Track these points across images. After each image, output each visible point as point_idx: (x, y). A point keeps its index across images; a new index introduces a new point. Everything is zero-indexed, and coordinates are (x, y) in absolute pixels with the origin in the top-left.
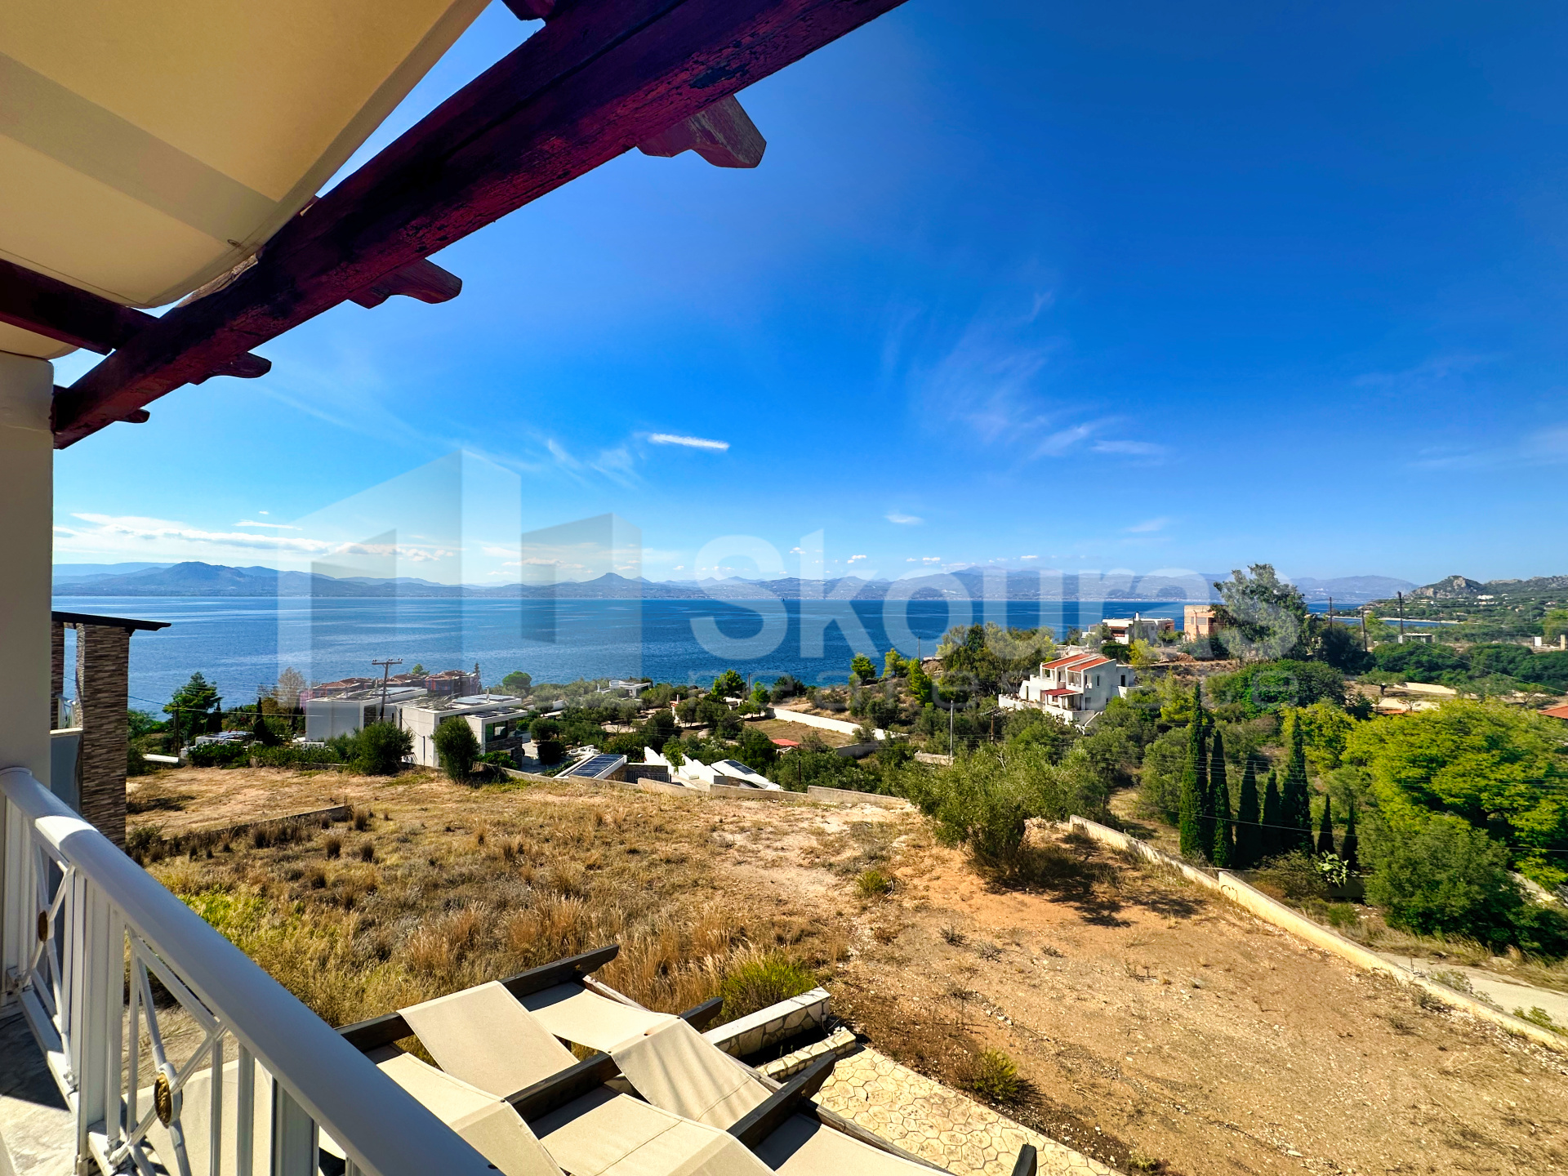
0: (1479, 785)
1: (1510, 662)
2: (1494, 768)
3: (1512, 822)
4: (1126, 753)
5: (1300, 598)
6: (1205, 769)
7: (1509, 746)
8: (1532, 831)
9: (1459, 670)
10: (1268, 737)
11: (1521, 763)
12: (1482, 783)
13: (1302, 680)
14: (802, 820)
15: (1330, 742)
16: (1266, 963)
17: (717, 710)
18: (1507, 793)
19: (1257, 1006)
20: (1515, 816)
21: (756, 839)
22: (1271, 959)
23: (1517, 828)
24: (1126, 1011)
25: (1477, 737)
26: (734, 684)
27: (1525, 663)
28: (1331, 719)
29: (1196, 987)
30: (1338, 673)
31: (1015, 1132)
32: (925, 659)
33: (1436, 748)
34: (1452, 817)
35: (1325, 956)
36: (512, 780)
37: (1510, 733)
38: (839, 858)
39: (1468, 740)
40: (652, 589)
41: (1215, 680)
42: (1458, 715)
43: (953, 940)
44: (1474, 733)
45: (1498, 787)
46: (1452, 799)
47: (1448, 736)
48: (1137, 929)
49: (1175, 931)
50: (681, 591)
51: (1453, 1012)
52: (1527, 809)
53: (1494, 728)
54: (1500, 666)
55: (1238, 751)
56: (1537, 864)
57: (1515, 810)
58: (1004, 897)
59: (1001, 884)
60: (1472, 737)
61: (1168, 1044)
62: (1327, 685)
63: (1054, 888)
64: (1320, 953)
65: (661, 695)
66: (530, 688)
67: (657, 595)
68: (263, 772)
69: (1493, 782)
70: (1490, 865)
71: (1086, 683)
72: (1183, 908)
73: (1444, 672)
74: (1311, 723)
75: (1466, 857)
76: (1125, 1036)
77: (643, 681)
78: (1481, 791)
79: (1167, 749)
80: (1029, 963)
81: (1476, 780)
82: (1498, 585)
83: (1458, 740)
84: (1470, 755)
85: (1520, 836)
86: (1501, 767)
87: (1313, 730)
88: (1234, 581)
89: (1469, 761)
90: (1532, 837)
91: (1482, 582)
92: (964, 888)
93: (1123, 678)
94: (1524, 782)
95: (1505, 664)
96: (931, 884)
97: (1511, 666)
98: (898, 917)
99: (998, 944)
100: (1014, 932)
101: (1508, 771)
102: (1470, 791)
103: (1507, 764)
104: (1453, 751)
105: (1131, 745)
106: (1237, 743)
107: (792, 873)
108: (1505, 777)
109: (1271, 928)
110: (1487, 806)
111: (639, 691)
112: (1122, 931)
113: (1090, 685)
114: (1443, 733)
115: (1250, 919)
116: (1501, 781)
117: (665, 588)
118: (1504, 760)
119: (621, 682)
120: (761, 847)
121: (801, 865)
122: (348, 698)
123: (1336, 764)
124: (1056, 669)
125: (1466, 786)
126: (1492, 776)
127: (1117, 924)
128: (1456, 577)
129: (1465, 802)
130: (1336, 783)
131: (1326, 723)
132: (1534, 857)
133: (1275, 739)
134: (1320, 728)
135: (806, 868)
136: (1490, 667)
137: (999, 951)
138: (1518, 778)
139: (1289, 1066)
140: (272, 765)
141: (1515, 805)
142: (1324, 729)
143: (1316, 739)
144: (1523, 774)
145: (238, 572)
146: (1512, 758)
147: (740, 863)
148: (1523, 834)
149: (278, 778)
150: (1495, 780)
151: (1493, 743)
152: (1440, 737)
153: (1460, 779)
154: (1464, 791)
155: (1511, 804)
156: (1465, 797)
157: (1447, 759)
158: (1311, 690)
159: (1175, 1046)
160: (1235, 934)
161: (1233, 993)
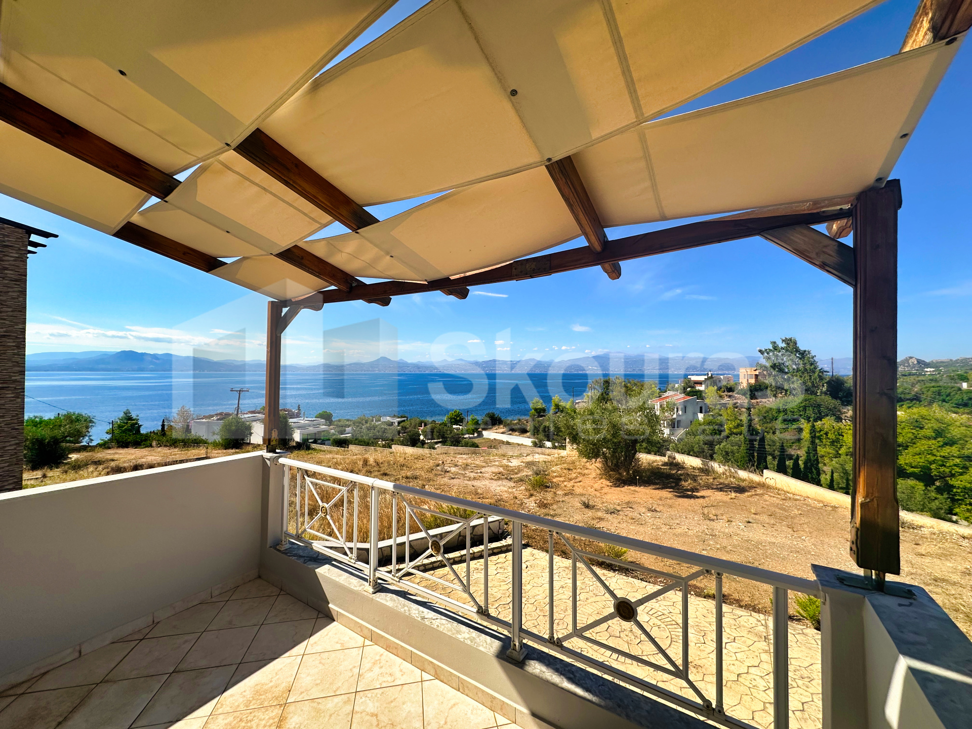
0: (930, 460)
1: (947, 396)
2: (939, 449)
3: (951, 482)
4: (703, 452)
5: (813, 358)
6: (753, 453)
7: (949, 435)
8: (965, 488)
9: (915, 401)
10: (793, 443)
11: (957, 446)
12: (932, 458)
13: (815, 407)
14: (495, 461)
15: (833, 443)
16: (796, 512)
17: (447, 430)
18: (948, 465)
19: (790, 530)
20: (953, 479)
21: (465, 469)
22: (798, 510)
23: (955, 487)
24: (702, 533)
25: (928, 431)
26: (458, 418)
27: (957, 396)
28: (834, 428)
29: (749, 522)
30: (837, 402)
31: (627, 581)
32: (577, 401)
33: (902, 438)
34: (913, 482)
35: (835, 508)
36: (314, 449)
37: (949, 428)
38: (516, 476)
39: (922, 433)
40: (408, 367)
41: (759, 410)
42: (916, 417)
43: (587, 506)
44: (926, 427)
45: (942, 461)
46: (912, 469)
47: (909, 430)
48: (710, 500)
49: (734, 500)
50: (427, 367)
51: (922, 529)
52: (961, 474)
53: (939, 425)
54: (941, 398)
55: (774, 451)
56: (968, 509)
57: (952, 476)
58: (623, 488)
59: (621, 482)
60: (924, 430)
61: (730, 545)
62: (830, 410)
63: (656, 484)
64: (832, 507)
65: (413, 424)
66: (332, 421)
67: (412, 370)
68: (159, 449)
69: (938, 458)
70: (937, 509)
71: (677, 411)
72: (740, 490)
73: (905, 403)
74: (821, 431)
75: (922, 503)
76: (702, 543)
77: (402, 417)
78: (931, 463)
79: (729, 448)
80: (638, 515)
81: (928, 457)
82: (937, 362)
83: (916, 433)
84: (923, 442)
85: (957, 492)
86: (944, 449)
87: (821, 435)
88: (771, 348)
89: (922, 445)
90: (965, 492)
91: (927, 361)
92: (597, 486)
93: (701, 408)
94: (959, 457)
95: (944, 397)
96: (575, 484)
97: (948, 398)
98: (552, 498)
99: (619, 508)
100: (628, 503)
101: (949, 451)
102: (924, 464)
103: (948, 447)
104: (912, 440)
105: (706, 447)
106: (774, 445)
107: (487, 482)
108: (946, 454)
109: (798, 497)
110: (934, 473)
111: (399, 423)
112: (701, 500)
113: (680, 413)
114: (906, 428)
115: (785, 494)
116: (944, 457)
117: (417, 366)
118: (946, 444)
119: (388, 418)
120: (467, 472)
121: (492, 479)
122: (218, 420)
123: (838, 455)
124: (658, 403)
125: (921, 461)
126: (938, 454)
127: (698, 497)
128: (911, 358)
129: (921, 471)
130: (837, 465)
131: (830, 430)
132: (966, 505)
133: (797, 444)
134: (826, 434)
135: (496, 480)
136: (935, 398)
137: (619, 511)
138: (955, 455)
139: (813, 553)
140: (165, 446)
141: (953, 472)
142: (829, 435)
143: (824, 441)
144: (958, 452)
145: (155, 357)
146: (951, 443)
147: (453, 478)
148: (959, 491)
149: (168, 451)
150: (940, 456)
151: (939, 433)
152: (904, 431)
153: (917, 457)
154: (921, 464)
155: (950, 472)
156: (921, 468)
157: (909, 444)
158: (820, 414)
159: (735, 546)
160: (775, 500)
161: (774, 524)
